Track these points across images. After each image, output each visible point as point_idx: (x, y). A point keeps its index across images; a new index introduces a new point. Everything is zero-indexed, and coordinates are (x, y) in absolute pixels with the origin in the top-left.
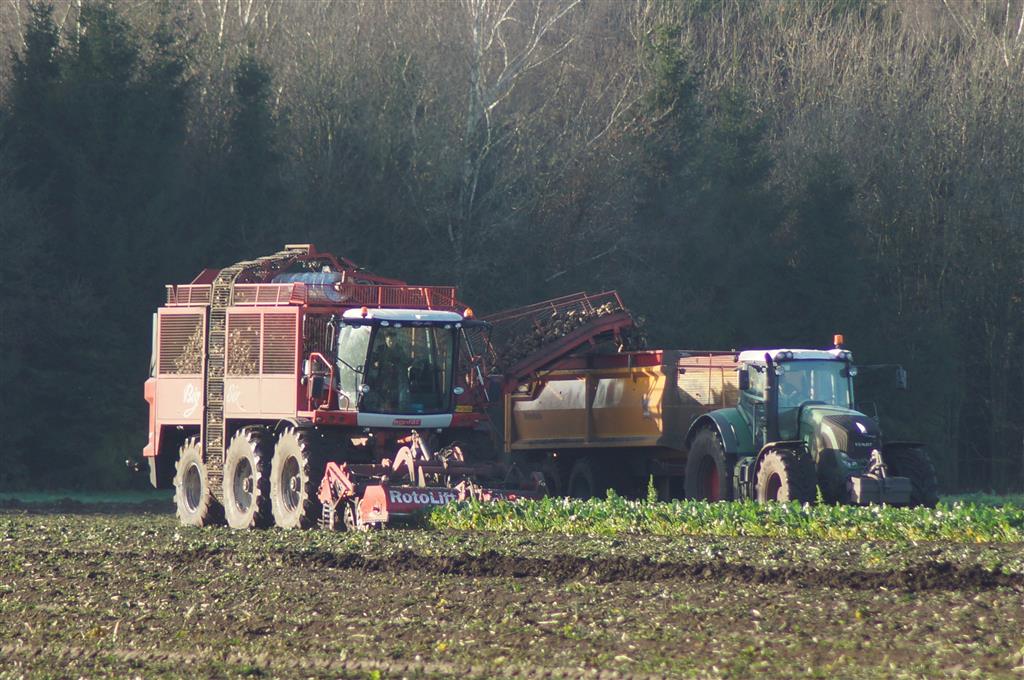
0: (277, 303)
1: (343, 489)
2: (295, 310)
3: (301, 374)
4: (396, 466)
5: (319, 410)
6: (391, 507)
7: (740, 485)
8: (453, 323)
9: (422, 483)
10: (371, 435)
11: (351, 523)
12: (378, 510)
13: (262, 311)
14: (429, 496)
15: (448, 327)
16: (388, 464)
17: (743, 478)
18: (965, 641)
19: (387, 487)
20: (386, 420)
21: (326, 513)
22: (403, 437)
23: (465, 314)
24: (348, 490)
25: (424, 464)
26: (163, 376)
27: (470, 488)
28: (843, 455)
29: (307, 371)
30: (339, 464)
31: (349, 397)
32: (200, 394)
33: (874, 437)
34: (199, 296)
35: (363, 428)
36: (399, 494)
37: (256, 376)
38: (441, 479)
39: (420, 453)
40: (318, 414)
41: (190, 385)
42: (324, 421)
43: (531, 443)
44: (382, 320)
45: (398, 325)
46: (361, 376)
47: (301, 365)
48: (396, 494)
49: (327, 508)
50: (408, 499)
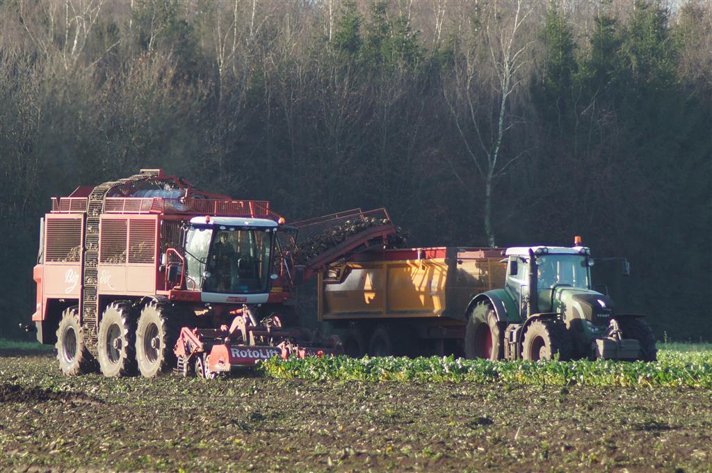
0: (140, 212)
1: (195, 347)
2: (155, 217)
3: (159, 263)
4: (231, 330)
5: (173, 290)
6: (232, 360)
7: (509, 345)
8: (271, 228)
9: (252, 343)
10: (210, 308)
11: (201, 371)
12: (223, 363)
13: (128, 217)
14: (259, 352)
15: (268, 230)
16: (226, 329)
17: (511, 340)
18: (23, 434)
19: (229, 346)
20: (222, 297)
21: (180, 364)
22: (235, 310)
23: (280, 222)
24: (198, 347)
25: (253, 329)
26: (48, 263)
27: (288, 346)
28: (589, 323)
29: (164, 261)
30: (191, 329)
31: (195, 281)
32: (79, 276)
33: (610, 310)
34: (76, 206)
35: (205, 303)
36: (238, 351)
37: (124, 264)
38: (267, 340)
39: (249, 321)
40: (172, 293)
41: (70, 270)
42: (176, 298)
43: (339, 314)
44: (221, 225)
45: (232, 229)
46: (204, 266)
47: (159, 257)
48: (235, 351)
49: (180, 360)
50: (244, 354)
